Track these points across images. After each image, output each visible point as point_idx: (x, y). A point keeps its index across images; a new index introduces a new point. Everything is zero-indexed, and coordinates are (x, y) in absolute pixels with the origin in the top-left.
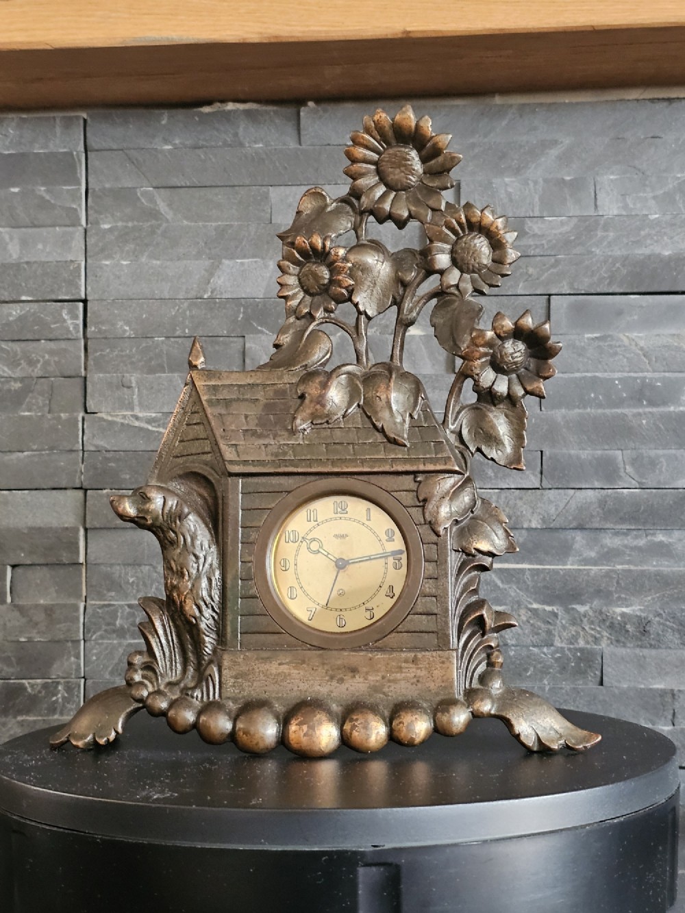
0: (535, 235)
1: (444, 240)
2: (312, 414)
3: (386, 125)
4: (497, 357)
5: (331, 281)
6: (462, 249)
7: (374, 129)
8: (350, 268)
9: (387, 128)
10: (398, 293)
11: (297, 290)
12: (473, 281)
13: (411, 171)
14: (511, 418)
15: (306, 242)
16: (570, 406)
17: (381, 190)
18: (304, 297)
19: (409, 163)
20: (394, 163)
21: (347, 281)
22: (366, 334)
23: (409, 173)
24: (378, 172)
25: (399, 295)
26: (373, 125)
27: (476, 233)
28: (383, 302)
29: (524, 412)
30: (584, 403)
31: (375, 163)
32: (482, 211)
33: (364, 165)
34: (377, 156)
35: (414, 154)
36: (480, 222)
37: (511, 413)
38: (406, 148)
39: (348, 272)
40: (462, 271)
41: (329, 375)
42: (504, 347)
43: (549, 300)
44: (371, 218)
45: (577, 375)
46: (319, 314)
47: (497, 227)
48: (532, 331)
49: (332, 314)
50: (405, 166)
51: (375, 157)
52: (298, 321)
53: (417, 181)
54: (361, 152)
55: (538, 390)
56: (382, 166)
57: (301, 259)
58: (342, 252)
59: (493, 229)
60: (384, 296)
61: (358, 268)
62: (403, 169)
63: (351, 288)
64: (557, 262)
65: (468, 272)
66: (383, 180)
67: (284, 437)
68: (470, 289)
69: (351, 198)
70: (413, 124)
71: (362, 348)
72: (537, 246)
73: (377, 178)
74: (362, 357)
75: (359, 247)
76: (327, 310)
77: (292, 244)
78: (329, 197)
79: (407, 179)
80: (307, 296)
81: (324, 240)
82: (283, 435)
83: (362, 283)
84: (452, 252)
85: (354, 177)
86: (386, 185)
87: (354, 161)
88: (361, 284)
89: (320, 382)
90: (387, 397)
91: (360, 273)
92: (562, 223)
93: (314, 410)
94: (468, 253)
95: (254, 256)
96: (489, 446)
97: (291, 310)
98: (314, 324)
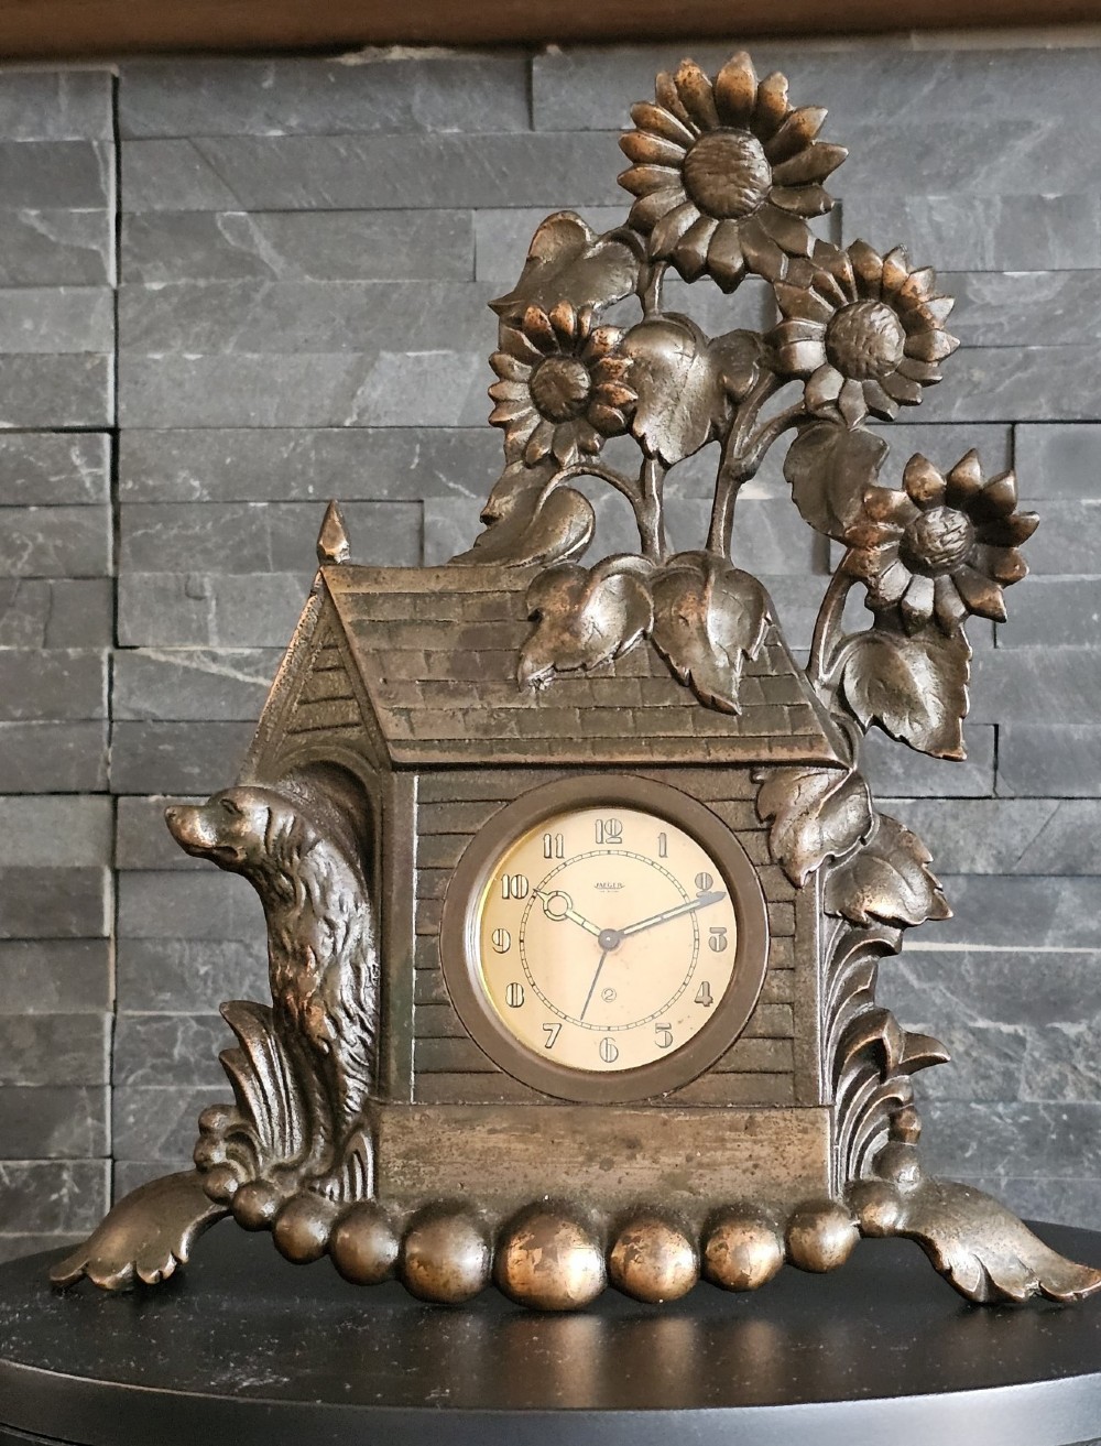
0: (986, 307)
1: (812, 313)
2: (554, 650)
3: (699, 90)
4: (914, 542)
5: (594, 393)
6: (848, 332)
7: (676, 98)
8: (629, 369)
9: (702, 95)
10: (722, 416)
11: (526, 411)
12: (868, 394)
13: (745, 176)
14: (938, 659)
15: (546, 317)
16: (1050, 638)
17: (691, 216)
18: (541, 424)
19: (746, 163)
20: (716, 163)
21: (623, 394)
22: (660, 496)
23: (743, 183)
24: (686, 182)
25: (724, 421)
26: (675, 91)
27: (873, 301)
28: (694, 434)
29: (964, 648)
30: (1080, 633)
31: (679, 164)
32: (886, 258)
33: (658, 168)
34: (683, 151)
35: (754, 146)
36: (882, 279)
37: (938, 650)
38: (738, 134)
39: (626, 375)
40: (846, 374)
41: (588, 576)
42: (926, 523)
43: (1012, 434)
44: (672, 272)
45: (1067, 578)
46: (570, 457)
47: (914, 289)
48: (981, 491)
49: (594, 458)
50: (737, 169)
51: (679, 151)
52: (528, 471)
53: (760, 199)
54: (651, 142)
55: (992, 605)
56: (691, 170)
57: (534, 349)
58: (613, 337)
59: (907, 291)
60: (695, 422)
61: (646, 369)
62: (733, 176)
63: (631, 407)
64: (1029, 359)
65: (858, 377)
66: (694, 197)
67: (500, 694)
68: (861, 407)
69: (634, 232)
70: (753, 89)
71: (653, 523)
72: (989, 328)
73: (683, 194)
74: (652, 541)
75: (647, 327)
76: (585, 450)
77: (518, 322)
78: (590, 230)
79: (740, 195)
80: (546, 422)
81: (580, 313)
82: (499, 691)
83: (653, 397)
84: (827, 338)
85: (639, 190)
86: (700, 207)
87: (638, 159)
88: (651, 400)
89: (571, 589)
90: (700, 619)
91: (649, 378)
92: (1039, 283)
93: (558, 644)
94: (859, 339)
95: (441, 345)
96: (896, 714)
97: (515, 450)
98: (559, 476)
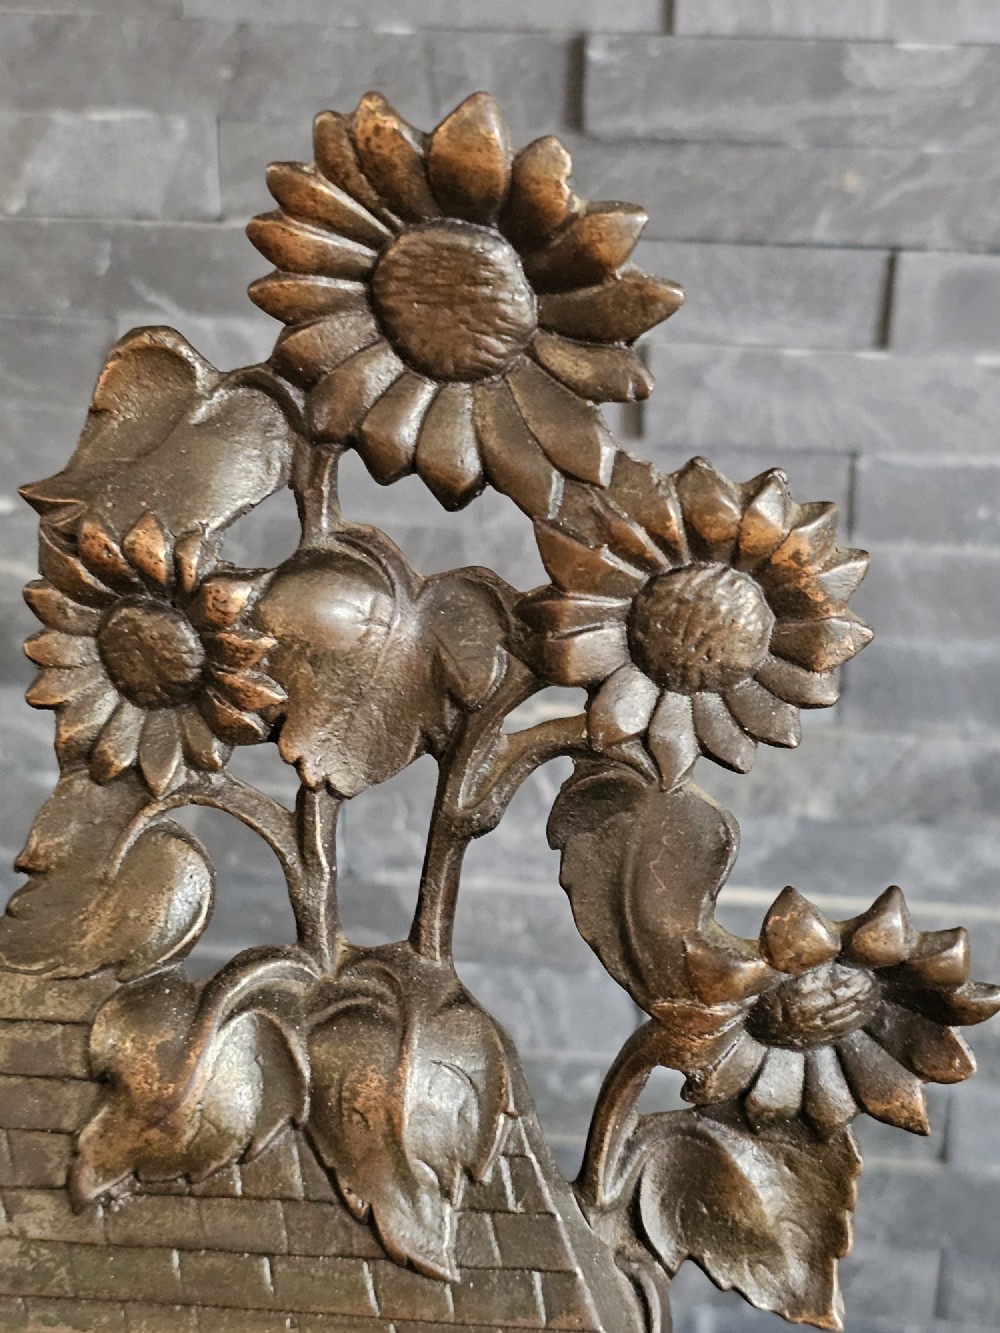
0: (868, 91)
1: (608, 583)
2: (134, 1152)
3: (396, 159)
4: (774, 1019)
5: (207, 676)
6: (671, 621)
7: (352, 168)
8: (271, 654)
9: (402, 172)
10: (442, 725)
11: (92, 684)
12: (700, 723)
13: (487, 313)
14: (804, 1171)
15: (116, 548)
16: (924, 535)
17: (383, 369)
18: (117, 710)
19: (487, 291)
20: (432, 288)
21: (260, 694)
22: (331, 851)
23: (484, 326)
24: (374, 302)
25: (445, 731)
26: (350, 154)
27: (719, 566)
28: (391, 749)
29: (850, 1161)
30: (962, 531)
31: (364, 276)
32: (748, 500)
33: (323, 282)
34: (368, 252)
35: (502, 255)
36: (738, 539)
38: (472, 233)
39: (265, 661)
40: (662, 683)
41: (202, 1000)
42: (797, 992)
43: (892, 265)
44: (351, 462)
45: (950, 460)
46: (173, 774)
47: (796, 556)
48: (903, 964)
49: (214, 777)
50: (471, 300)
51: (364, 253)
52: (98, 789)
53: (514, 352)
54: (310, 237)
55: (905, 1113)
56: (387, 295)
57: (102, 587)
58: (241, 595)
59: (782, 558)
60: (393, 730)
61: (300, 654)
62: (465, 312)
63: (274, 712)
64: (922, 164)
65: (685, 685)
66: (390, 332)
67: (41, 1215)
68: (686, 745)
69: (282, 381)
70: (502, 166)
71: (318, 898)
72: (871, 120)
73: (372, 325)
74: (315, 931)
75: (307, 564)
76: (192, 760)
77: (71, 539)
78: (205, 362)
79: (478, 347)
80: (128, 707)
81: (180, 543)
82: (39, 1208)
83: (314, 698)
84: (633, 620)
85: (293, 316)
86: (402, 353)
87: (285, 263)
88: (310, 704)
89: (162, 1049)
90: (390, 1119)
91: (306, 669)
92: (943, 60)
93: (140, 1144)
94: (688, 633)
95: (135, 101)
96: (727, 1253)
97: (73, 753)
98: (151, 812)
